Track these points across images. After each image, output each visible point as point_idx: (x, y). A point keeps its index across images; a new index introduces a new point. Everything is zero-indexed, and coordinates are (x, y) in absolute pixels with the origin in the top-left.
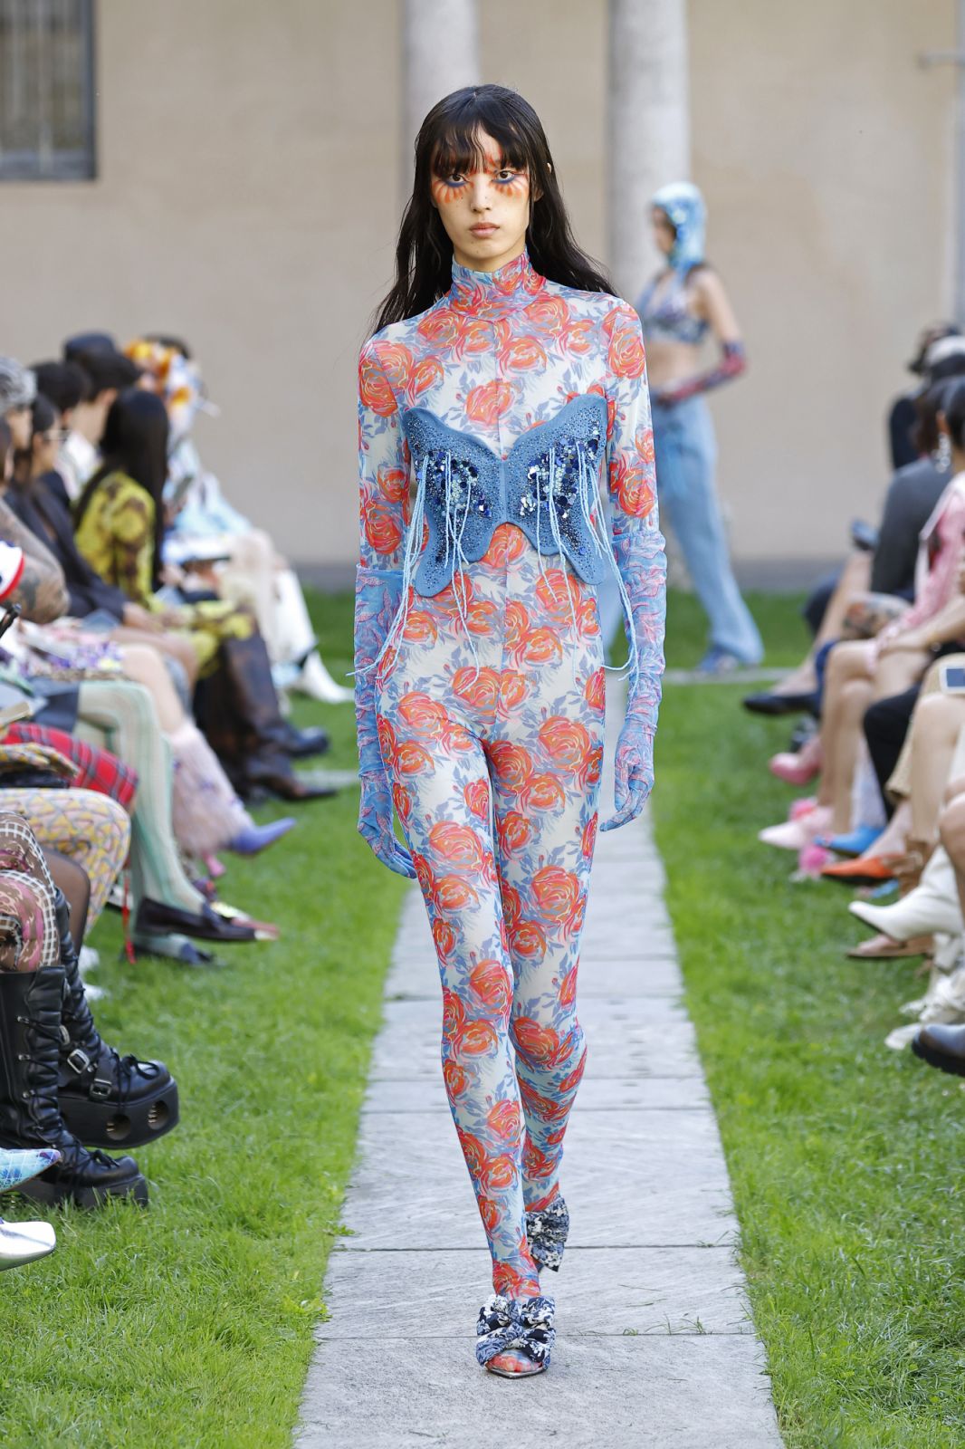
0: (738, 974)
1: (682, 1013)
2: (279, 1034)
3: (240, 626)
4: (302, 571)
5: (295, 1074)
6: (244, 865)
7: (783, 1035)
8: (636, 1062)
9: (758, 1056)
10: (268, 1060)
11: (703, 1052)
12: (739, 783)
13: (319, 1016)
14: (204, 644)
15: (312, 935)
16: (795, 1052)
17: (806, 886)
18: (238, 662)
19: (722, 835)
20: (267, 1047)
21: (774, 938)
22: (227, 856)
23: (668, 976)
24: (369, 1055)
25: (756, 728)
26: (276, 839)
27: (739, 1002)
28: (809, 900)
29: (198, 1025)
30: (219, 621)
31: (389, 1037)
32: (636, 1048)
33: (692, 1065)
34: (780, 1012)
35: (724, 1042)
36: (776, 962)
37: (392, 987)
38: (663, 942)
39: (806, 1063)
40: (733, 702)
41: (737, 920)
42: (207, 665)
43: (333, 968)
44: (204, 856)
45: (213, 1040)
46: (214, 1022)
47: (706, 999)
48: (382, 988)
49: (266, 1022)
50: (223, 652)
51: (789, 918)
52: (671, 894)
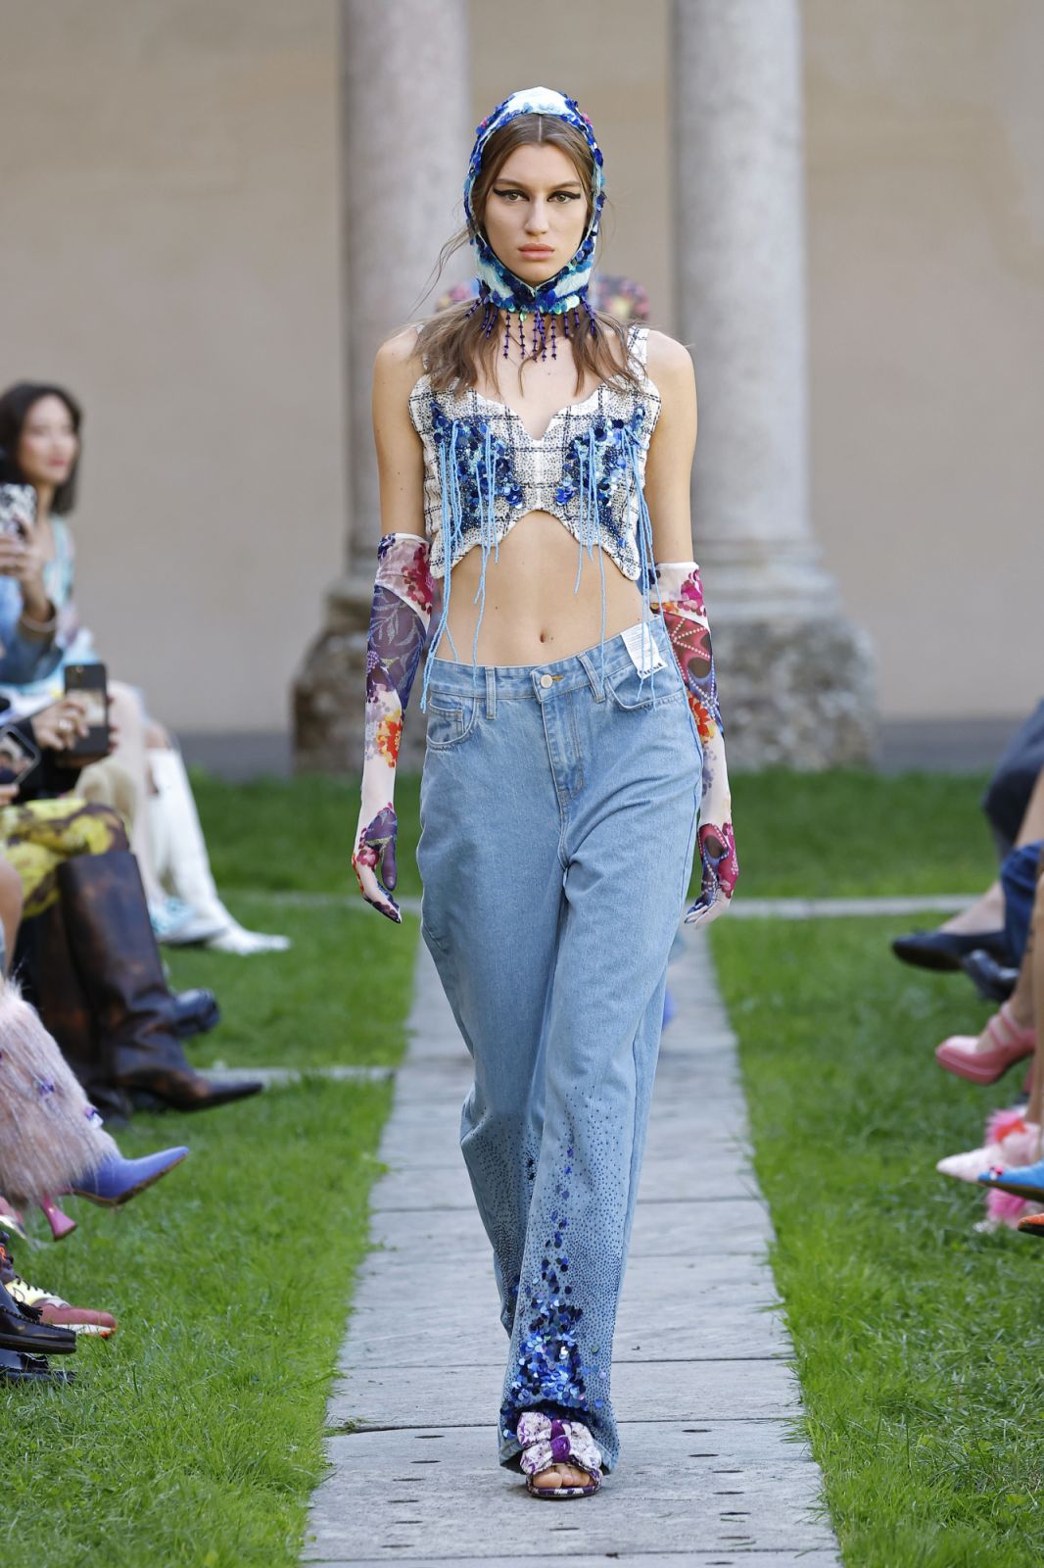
0: (890, 1383)
1: (802, 1448)
2: (156, 1489)
3: (93, 834)
4: (190, 746)
5: (183, 1553)
6: (106, 1217)
7: (964, 1482)
8: (731, 1527)
9: (922, 1517)
10: (140, 1531)
11: (836, 1509)
12: (890, 1079)
13: (221, 1459)
14: (34, 862)
15: (210, 1330)
16: (985, 1508)
17: (999, 1242)
18: (90, 892)
19: (863, 1162)
20: (139, 1509)
21: (947, 1327)
22: (78, 1202)
23: (778, 1386)
24: (302, 1523)
25: (917, 988)
26: (157, 1177)
27: (894, 1429)
28: (1006, 1266)
29: (27, 1478)
30: (60, 825)
31: (335, 1491)
32: (729, 1504)
33: (820, 1532)
34: (960, 1447)
35: (870, 1493)
36: (952, 1364)
37: (339, 1411)
38: (771, 1333)
39: (1002, 1527)
40: (880, 948)
41: (889, 1297)
42: (38, 895)
43: (244, 1382)
44: (45, 1199)
45: (52, 1502)
46: (53, 1471)
47: (841, 1426)
48: (323, 1414)
49: (136, 1469)
50: (64, 876)
51: (972, 1293)
52: (782, 1257)
